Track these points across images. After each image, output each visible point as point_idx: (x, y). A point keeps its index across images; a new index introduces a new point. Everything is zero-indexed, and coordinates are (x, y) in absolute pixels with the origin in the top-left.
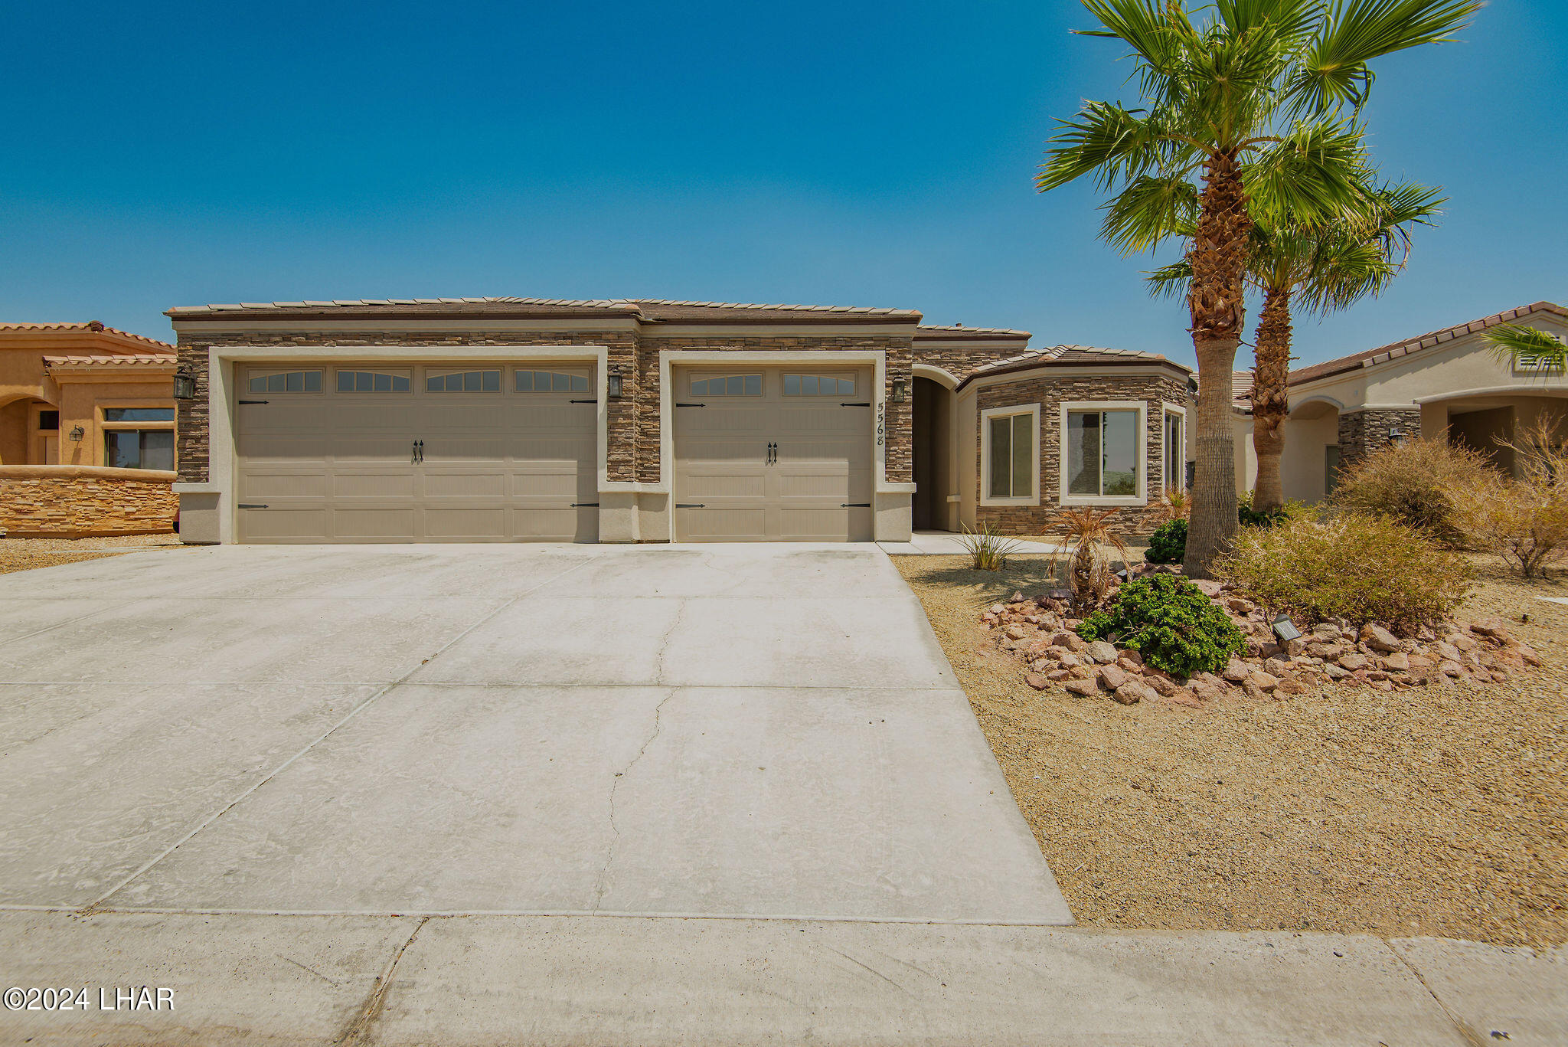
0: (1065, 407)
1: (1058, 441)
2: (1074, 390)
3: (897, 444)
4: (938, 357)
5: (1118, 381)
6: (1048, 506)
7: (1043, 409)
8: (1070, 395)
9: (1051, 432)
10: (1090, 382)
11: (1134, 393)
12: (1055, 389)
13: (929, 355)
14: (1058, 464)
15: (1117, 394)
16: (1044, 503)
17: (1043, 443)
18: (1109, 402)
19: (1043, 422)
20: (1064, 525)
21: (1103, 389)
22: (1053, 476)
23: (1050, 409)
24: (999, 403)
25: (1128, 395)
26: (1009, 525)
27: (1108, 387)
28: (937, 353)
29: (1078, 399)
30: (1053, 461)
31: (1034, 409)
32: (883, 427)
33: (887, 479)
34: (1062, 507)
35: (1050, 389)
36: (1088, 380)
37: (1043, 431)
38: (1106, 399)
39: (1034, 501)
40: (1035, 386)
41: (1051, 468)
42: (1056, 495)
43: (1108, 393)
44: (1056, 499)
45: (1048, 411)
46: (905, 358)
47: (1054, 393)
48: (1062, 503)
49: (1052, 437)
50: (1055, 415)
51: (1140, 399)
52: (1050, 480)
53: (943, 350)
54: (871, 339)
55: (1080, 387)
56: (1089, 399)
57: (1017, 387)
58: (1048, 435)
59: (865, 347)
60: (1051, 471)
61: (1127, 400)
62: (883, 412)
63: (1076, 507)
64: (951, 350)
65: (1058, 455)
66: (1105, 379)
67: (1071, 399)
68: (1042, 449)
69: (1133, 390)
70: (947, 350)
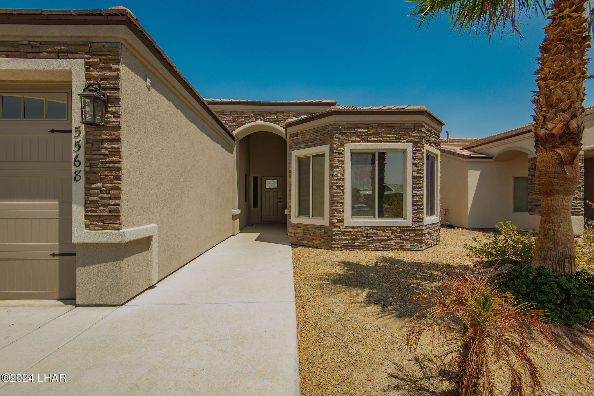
0: (348, 147)
1: (343, 175)
2: (355, 134)
3: (101, 180)
4: (274, 117)
5: (390, 127)
6: (336, 226)
7: (332, 149)
8: (352, 138)
9: (337, 167)
10: (367, 128)
11: (403, 137)
12: (341, 133)
13: (269, 116)
14: (343, 193)
15: (389, 137)
16: (332, 224)
17: (331, 176)
18: (383, 144)
19: (331, 160)
20: (347, 242)
21: (379, 133)
22: (339, 203)
23: (336, 149)
24: (303, 146)
25: (397, 138)
26: (309, 238)
27: (382, 132)
28: (273, 114)
29: (358, 142)
30: (339, 191)
31: (325, 149)
32: (82, 158)
33: (87, 226)
34: (346, 227)
35: (337, 133)
36: (367, 126)
37: (332, 167)
38: (381, 142)
39: (325, 222)
40: (326, 131)
41: (338, 196)
42: (342, 218)
43: (382, 137)
44: (341, 221)
45: (335, 151)
46: (110, 69)
47: (340, 136)
48: (346, 224)
49: (338, 171)
50: (341, 154)
51: (407, 142)
52: (336, 206)
53: (278, 112)
54: (64, 44)
55: (360, 132)
56: (367, 141)
57: (314, 132)
58: (335, 170)
59: (58, 54)
60: (337, 198)
61: (397, 142)
62: (81, 138)
63: (357, 227)
64: (283, 112)
65: (343, 186)
66: (380, 125)
67: (353, 141)
68: (331, 180)
69: (401, 135)
70: (281, 112)
